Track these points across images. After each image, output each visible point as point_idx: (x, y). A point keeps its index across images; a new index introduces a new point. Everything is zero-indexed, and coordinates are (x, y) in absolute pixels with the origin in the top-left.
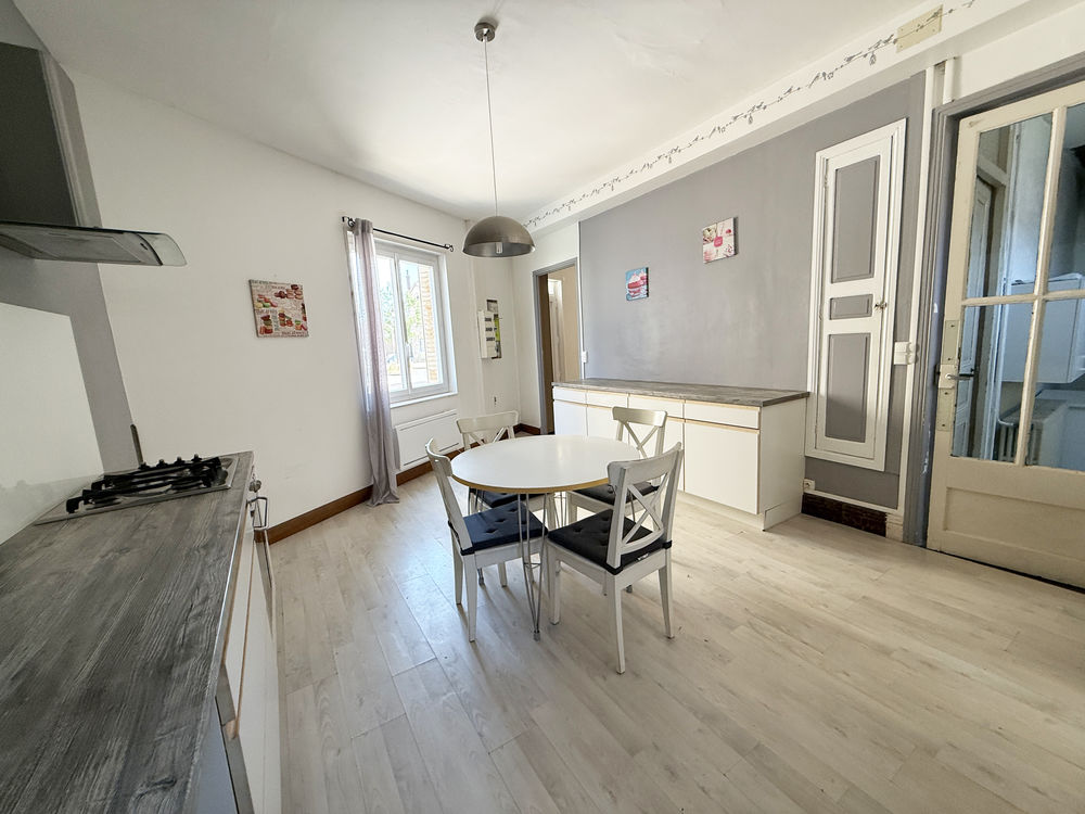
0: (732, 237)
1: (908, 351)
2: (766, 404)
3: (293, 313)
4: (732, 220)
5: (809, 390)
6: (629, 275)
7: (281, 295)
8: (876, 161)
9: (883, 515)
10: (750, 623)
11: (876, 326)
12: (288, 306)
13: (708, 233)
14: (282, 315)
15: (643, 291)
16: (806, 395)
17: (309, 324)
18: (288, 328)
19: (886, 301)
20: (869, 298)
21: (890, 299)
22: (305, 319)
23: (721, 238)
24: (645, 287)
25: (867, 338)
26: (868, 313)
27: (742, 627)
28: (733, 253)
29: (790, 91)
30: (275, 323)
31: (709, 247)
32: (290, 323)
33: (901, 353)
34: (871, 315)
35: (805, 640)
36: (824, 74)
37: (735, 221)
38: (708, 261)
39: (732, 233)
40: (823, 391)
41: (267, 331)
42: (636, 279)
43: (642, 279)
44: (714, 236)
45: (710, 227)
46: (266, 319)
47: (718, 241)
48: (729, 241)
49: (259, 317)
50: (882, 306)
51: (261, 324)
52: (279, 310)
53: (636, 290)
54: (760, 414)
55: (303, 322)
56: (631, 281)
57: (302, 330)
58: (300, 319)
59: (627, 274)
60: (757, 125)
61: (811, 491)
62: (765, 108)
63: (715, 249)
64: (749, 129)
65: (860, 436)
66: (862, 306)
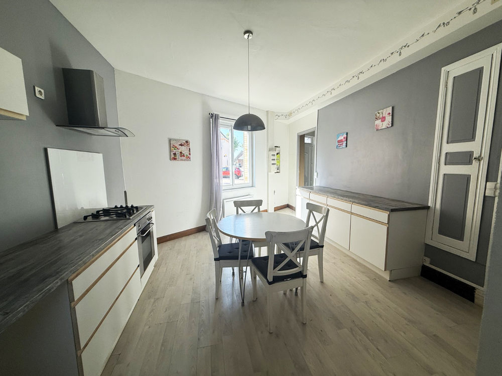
0: (391, 117)
1: (495, 188)
2: (392, 210)
3: (186, 152)
4: (391, 108)
5: (429, 205)
6: (338, 136)
7: (181, 145)
8: (480, 71)
9: (474, 289)
10: (351, 329)
11: (476, 171)
12: (184, 149)
13: (378, 115)
14: (181, 153)
15: (344, 144)
16: (428, 208)
17: (191, 156)
18: (183, 158)
19: (483, 155)
20: (471, 154)
21: (486, 154)
22: (190, 154)
23: (385, 117)
24: (345, 142)
25: (468, 178)
26: (470, 163)
27: (346, 329)
28: (390, 125)
29: (423, 35)
30: (178, 156)
31: (378, 122)
32: (184, 156)
33: (491, 189)
34: (472, 164)
35: (379, 347)
36: (444, 24)
37: (393, 108)
38: (377, 130)
39: (391, 115)
40: (438, 206)
41: (175, 159)
42: (341, 138)
43: (344, 138)
44: (381, 116)
45: (380, 111)
46: (175, 154)
47: (383, 119)
48: (389, 119)
49: (172, 153)
50: (479, 159)
51: (173, 156)
52: (180, 151)
53: (341, 143)
54: (389, 216)
55: (189, 155)
56: (339, 139)
57: (188, 158)
58: (188, 154)
59: (338, 135)
60: (404, 55)
61: (427, 264)
62: (408, 46)
63: (381, 123)
64: (398, 59)
65: (461, 238)
66: (467, 158)
